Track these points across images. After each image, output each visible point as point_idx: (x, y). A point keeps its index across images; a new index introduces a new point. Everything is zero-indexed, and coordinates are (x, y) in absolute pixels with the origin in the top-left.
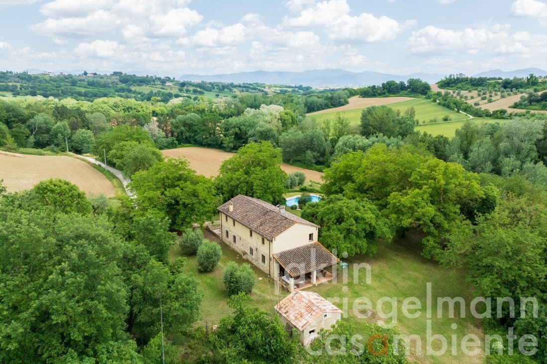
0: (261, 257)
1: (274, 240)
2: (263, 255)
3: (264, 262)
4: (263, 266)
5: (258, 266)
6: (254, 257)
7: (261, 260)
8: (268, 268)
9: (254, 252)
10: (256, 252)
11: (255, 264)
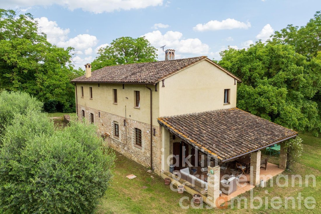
0: (132, 135)
1: (161, 84)
2: (136, 129)
3: (140, 145)
4: (137, 154)
5: (128, 155)
6: (120, 139)
7: (133, 141)
8: (148, 155)
9: (122, 129)
10: (124, 129)
11: (123, 152)
